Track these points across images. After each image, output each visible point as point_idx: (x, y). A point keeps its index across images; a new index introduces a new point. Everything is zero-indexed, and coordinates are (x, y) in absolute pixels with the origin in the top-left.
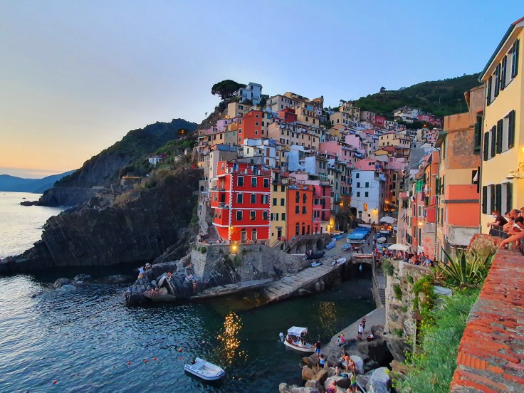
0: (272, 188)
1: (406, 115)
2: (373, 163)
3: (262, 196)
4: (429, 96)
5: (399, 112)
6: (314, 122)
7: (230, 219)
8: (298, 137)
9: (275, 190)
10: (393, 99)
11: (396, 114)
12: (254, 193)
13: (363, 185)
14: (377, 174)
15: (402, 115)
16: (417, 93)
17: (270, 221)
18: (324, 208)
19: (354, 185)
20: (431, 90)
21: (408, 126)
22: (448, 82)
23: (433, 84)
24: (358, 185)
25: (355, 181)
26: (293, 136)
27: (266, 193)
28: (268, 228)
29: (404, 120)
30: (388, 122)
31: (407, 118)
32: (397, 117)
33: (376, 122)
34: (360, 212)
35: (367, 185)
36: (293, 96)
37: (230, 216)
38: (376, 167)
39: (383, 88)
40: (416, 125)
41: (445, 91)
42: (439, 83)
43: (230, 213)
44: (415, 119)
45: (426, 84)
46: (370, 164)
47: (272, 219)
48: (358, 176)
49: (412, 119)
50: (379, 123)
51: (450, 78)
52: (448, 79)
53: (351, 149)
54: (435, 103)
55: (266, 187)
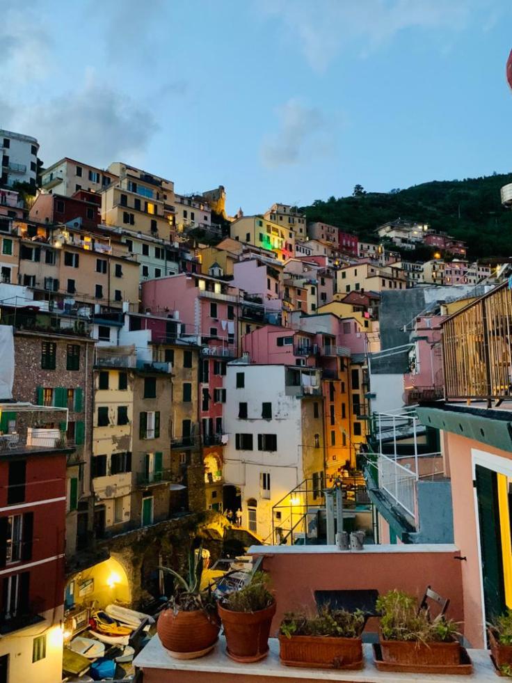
1: (402, 235)
2: (290, 340)
4: (440, 204)
5: (388, 228)
6: (154, 227)
10: (377, 206)
11: (382, 233)
13: (255, 411)
14: (293, 377)
15: (393, 234)
16: (420, 200)
19: (230, 412)
20: (444, 195)
21: (406, 255)
22: (471, 183)
23: (446, 185)
24: (243, 411)
25: (234, 397)
29: (398, 243)
30: (365, 246)
31: (404, 241)
32: (385, 238)
33: (341, 246)
34: (253, 502)
35: (267, 411)
36: (128, 172)
38: (298, 351)
39: (358, 187)
40: (421, 253)
41: (466, 197)
42: (455, 184)
44: (418, 243)
45: (435, 184)
46: (280, 342)
48: (240, 382)
49: (413, 243)
50: (347, 247)
51: (472, 177)
52: (469, 179)
54: (452, 216)
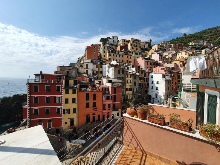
0: (64, 91)
2: (164, 69)
3: (55, 98)
4: (210, 34)
5: (192, 43)
6: (137, 49)
7: (28, 115)
8: (120, 57)
9: (67, 92)
10: (190, 38)
11: (190, 44)
12: (48, 96)
14: (164, 76)
15: (194, 44)
16: (204, 34)
17: (63, 115)
18: (115, 101)
19: (150, 82)
21: (197, 49)
24: (153, 82)
25: (151, 80)
26: (117, 56)
27: (59, 96)
28: (61, 119)
30: (185, 47)
34: (154, 98)
36: (133, 39)
37: (28, 113)
38: (165, 71)
39: (185, 34)
43: (28, 110)
46: (161, 69)
47: (64, 113)
48: (152, 77)
49: (200, 45)
50: (180, 48)
53: (151, 61)
55: (59, 91)
